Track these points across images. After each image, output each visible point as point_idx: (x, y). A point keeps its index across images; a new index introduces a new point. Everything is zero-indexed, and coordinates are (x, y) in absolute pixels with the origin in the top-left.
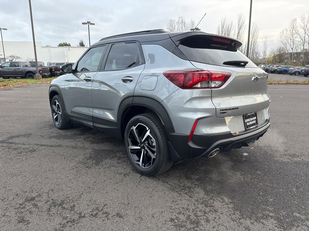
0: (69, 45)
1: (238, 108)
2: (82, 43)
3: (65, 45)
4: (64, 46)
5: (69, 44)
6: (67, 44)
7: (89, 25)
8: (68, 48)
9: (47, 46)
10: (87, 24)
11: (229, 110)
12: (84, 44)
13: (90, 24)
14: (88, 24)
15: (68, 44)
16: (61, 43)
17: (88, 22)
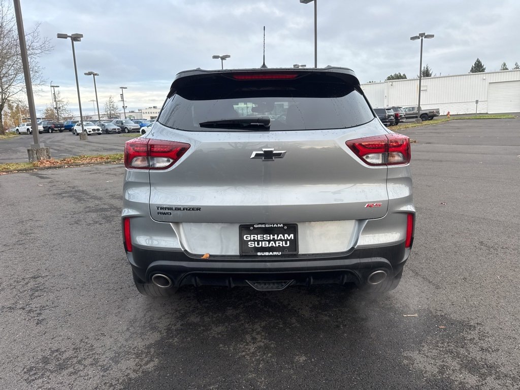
0: (404, 77)
1: (200, 209)
2: (427, 70)
3: (399, 77)
4: (396, 79)
5: (404, 75)
6: (400, 75)
7: (422, 40)
8: (391, 83)
9: (370, 82)
10: (419, 38)
11: (176, 209)
12: (430, 72)
13: (425, 38)
14: (421, 38)
15: (402, 75)
16: (392, 76)
17: (422, 35)
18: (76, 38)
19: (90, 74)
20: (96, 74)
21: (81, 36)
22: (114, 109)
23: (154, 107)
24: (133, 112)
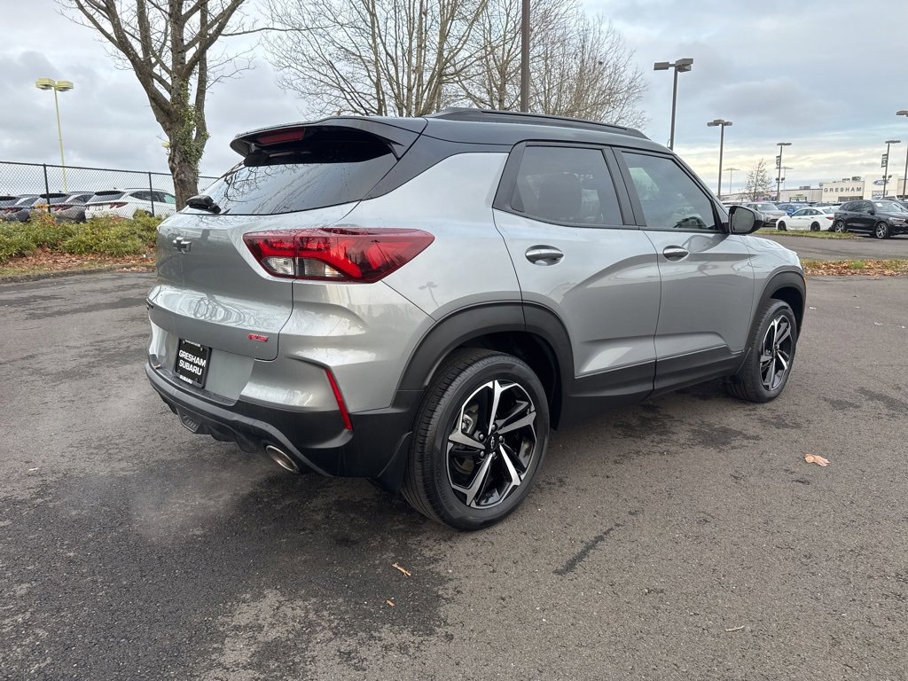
18: (683, 66)
19: (716, 123)
20: (727, 124)
21: (691, 61)
22: (764, 182)
23: (854, 179)
24: (807, 188)
